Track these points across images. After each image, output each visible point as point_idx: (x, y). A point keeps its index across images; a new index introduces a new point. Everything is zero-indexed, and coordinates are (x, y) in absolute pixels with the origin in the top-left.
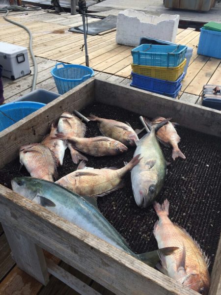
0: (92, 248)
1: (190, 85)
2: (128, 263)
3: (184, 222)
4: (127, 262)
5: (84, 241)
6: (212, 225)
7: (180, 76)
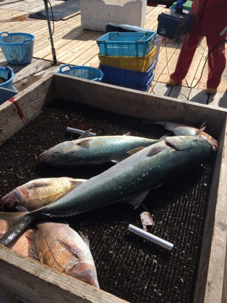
0: (50, 284)
1: (163, 72)
2: (94, 298)
3: (161, 232)
4: (92, 297)
5: (39, 277)
6: (192, 233)
7: (151, 65)
